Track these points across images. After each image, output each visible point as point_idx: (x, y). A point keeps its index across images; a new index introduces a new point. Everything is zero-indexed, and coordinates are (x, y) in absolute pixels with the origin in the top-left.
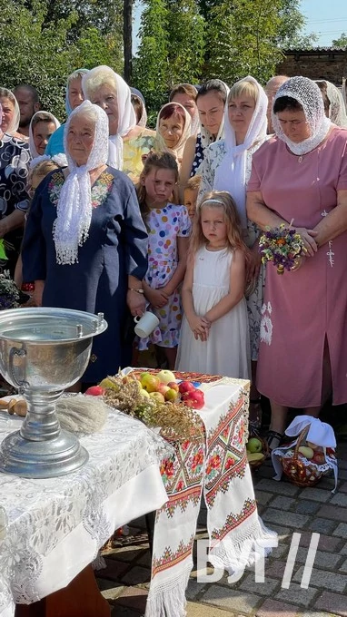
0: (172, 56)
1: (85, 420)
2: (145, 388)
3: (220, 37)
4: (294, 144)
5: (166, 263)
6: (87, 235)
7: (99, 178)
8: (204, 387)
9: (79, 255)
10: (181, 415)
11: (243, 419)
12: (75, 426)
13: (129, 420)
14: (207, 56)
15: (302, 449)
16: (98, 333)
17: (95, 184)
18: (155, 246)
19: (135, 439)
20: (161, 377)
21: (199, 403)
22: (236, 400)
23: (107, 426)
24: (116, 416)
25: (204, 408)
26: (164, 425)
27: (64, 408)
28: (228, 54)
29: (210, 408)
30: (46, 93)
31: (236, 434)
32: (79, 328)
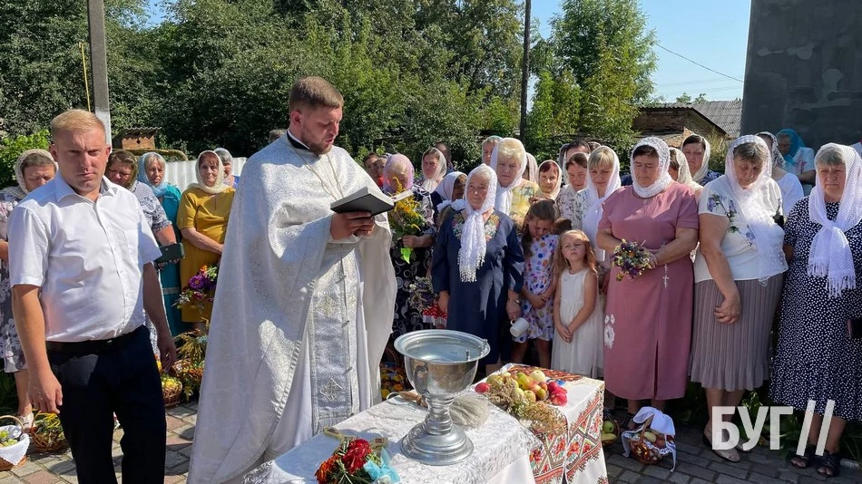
0: (556, 113)
1: (473, 416)
2: (521, 386)
3: (591, 100)
4: (642, 189)
5: (543, 277)
6: (483, 261)
7: (490, 218)
8: (567, 386)
9: (477, 275)
10: (548, 414)
11: (599, 412)
12: (464, 420)
13: (506, 416)
14: (582, 112)
15: (647, 434)
16: (482, 356)
17: (487, 223)
18: (534, 266)
19: (510, 434)
20: (534, 377)
21: (562, 401)
22: (593, 398)
23: (490, 421)
24: (497, 412)
25: (567, 404)
26: (533, 419)
27: (457, 405)
28: (597, 111)
29: (572, 405)
30: (465, 140)
31: (592, 425)
32: (467, 353)
